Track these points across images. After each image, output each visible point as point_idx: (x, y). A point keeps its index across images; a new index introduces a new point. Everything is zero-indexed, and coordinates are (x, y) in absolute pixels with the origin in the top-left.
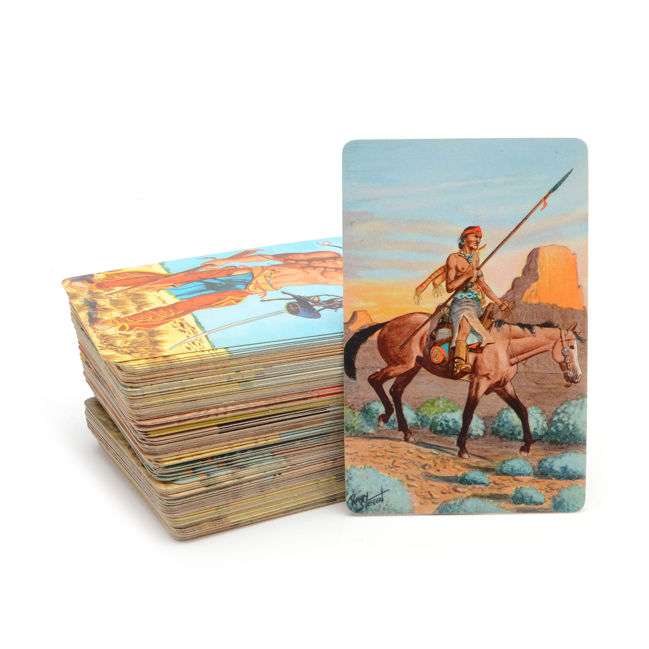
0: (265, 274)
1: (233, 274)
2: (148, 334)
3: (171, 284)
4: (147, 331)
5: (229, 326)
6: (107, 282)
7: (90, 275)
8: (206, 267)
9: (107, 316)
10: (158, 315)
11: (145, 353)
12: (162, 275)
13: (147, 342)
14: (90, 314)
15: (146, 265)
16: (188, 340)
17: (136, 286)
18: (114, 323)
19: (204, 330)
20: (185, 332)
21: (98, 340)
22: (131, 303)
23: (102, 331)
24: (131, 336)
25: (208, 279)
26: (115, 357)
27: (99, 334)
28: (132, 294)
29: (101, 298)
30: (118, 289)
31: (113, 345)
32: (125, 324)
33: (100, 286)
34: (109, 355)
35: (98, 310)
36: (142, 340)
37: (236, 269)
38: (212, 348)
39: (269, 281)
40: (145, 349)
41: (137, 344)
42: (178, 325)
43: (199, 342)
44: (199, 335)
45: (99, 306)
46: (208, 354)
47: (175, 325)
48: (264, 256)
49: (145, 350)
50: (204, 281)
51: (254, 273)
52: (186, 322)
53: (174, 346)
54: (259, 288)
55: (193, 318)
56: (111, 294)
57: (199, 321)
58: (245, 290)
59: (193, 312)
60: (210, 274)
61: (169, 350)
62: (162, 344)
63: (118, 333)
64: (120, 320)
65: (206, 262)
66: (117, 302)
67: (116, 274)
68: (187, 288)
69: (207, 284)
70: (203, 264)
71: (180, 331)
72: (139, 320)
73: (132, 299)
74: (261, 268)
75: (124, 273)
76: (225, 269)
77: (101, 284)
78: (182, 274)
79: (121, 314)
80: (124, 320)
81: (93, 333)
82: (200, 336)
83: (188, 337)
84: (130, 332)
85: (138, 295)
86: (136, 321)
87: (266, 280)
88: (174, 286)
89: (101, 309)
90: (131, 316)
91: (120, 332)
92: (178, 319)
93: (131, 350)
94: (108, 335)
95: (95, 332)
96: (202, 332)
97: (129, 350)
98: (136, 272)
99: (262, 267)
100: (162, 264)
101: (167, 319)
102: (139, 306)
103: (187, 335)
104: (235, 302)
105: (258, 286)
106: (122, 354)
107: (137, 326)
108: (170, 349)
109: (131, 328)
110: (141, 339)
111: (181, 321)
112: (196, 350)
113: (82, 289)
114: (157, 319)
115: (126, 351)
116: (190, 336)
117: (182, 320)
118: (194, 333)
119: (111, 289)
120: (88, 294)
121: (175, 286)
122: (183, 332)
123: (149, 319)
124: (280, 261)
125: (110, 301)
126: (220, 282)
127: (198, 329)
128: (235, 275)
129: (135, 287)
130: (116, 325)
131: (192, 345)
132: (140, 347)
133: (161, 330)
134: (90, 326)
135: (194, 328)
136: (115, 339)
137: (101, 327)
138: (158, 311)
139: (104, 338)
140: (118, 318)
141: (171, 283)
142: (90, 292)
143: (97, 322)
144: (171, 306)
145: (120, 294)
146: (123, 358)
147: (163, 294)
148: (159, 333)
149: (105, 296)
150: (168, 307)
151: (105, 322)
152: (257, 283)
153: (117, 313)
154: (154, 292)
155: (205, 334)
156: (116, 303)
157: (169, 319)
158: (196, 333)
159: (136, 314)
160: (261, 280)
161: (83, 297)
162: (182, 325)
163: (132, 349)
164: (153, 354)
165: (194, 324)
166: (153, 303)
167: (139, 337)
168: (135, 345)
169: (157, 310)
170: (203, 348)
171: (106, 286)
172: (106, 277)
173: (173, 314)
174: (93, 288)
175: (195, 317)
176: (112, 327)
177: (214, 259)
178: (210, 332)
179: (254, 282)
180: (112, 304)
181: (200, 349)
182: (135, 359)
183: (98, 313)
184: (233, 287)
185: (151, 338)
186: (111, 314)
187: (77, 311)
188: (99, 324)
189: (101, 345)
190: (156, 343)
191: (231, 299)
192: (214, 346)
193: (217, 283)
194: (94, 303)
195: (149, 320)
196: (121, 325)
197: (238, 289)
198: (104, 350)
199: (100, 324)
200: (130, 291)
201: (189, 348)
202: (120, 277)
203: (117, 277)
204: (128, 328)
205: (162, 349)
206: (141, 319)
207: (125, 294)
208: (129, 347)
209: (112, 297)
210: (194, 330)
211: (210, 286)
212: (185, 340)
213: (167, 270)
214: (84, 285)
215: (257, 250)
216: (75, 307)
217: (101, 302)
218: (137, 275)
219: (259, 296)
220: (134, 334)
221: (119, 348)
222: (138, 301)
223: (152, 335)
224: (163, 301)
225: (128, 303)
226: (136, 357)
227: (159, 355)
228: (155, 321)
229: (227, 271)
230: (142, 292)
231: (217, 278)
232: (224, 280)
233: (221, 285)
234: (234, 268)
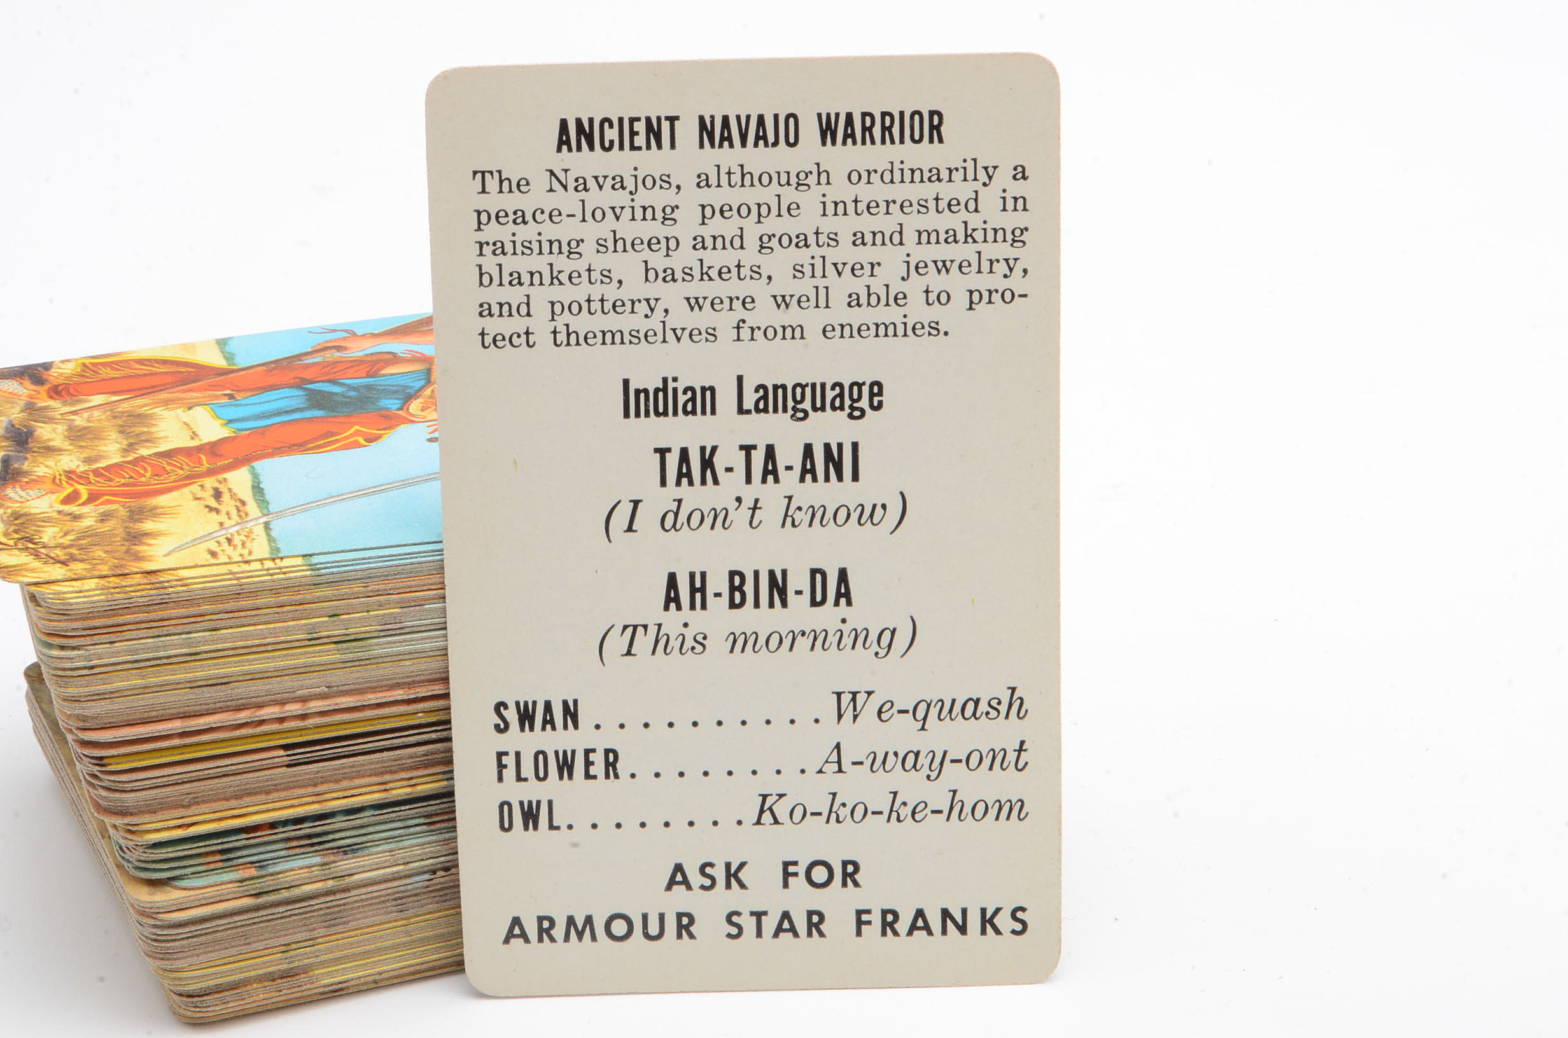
2: (128, 514)
3: (227, 392)
4: (129, 507)
6: (77, 384)
8: (322, 354)
9: (47, 466)
10: (168, 468)
11: (103, 562)
12: (212, 369)
13: (116, 535)
14: (7, 461)
15: (182, 345)
16: (219, 534)
17: (143, 395)
18: (56, 484)
19: (267, 508)
20: (218, 512)
21: (2, 525)
22: (114, 435)
23: (19, 505)
24: (84, 518)
25: (319, 382)
26: (26, 570)
29: (51, 420)
30: (97, 399)
32: (82, 488)
34: (13, 564)
36: (106, 529)
37: (394, 359)
38: (272, 553)
40: (106, 552)
41: (90, 539)
42: (208, 494)
43: (245, 539)
44: (252, 520)
46: (257, 571)
47: (200, 494)
49: (105, 555)
50: (308, 386)
51: (433, 370)
52: (232, 487)
53: (180, 548)
55: (249, 477)
56: (75, 411)
57: (261, 485)
58: (400, 412)
59: (255, 464)
60: (326, 369)
61: (165, 556)
62: (153, 541)
63: (56, 509)
64: (73, 477)
65: (326, 342)
66: (83, 432)
67: (105, 365)
69: (312, 394)
70: (319, 344)
71: (207, 509)
72: (118, 479)
73: (121, 426)
75: (126, 361)
76: (369, 359)
78: (261, 368)
79: (80, 463)
80: (83, 478)
82: (252, 523)
83: (221, 524)
84: (86, 509)
85: (139, 416)
86: (110, 480)
88: (231, 397)
89: (39, 448)
90: (103, 468)
91: (62, 507)
92: (214, 478)
93: (71, 554)
94: (30, 514)
96: (261, 515)
97: (66, 555)
98: (156, 360)
100: (222, 343)
101: (188, 477)
102: (131, 445)
103: (222, 521)
104: (366, 440)
105: (432, 402)
106: (46, 563)
107: (107, 495)
108: (168, 554)
109: (93, 498)
111: (217, 485)
112: (230, 558)
113: (13, 398)
114: (162, 478)
115: (58, 556)
116: (228, 523)
117: (220, 482)
118: (240, 516)
119: (80, 401)
120: (22, 411)
121: (234, 398)
122: (214, 513)
123: (144, 476)
125: (67, 430)
126: (344, 389)
127: (252, 508)
128: (386, 375)
129: (137, 396)
130: (58, 488)
131: (225, 545)
132: (96, 548)
133: (162, 504)
135: (243, 503)
136: (44, 524)
137: (20, 492)
138: (171, 457)
139: (17, 522)
140: (69, 473)
141: (227, 389)
143: (17, 481)
144: (207, 447)
146: (43, 572)
147: (200, 415)
148: (154, 513)
149: (60, 417)
150: (200, 449)
151: (34, 482)
152: (433, 395)
153: (74, 459)
154: (180, 411)
155: (265, 519)
156: (79, 434)
157: (191, 478)
158: (244, 515)
159: (116, 464)
161: (8, 416)
162: (218, 495)
163: (74, 551)
164: (122, 566)
165: (246, 493)
166: (167, 438)
167: (102, 521)
168: (84, 542)
169: (169, 454)
170: (250, 553)
171: (73, 392)
172: (79, 370)
173: (205, 467)
174: (39, 396)
175: (255, 476)
176: (46, 494)
177: (348, 335)
178: (280, 514)
179: (428, 392)
180: (68, 438)
181: (241, 555)
182: (74, 576)
183: (26, 458)
184: (373, 403)
185: (132, 525)
188: (17, 487)
189: (4, 540)
190: (136, 538)
191: (358, 433)
192: (278, 550)
193: (336, 394)
194: (26, 433)
195: (143, 479)
196: (71, 489)
197: (381, 409)
198: (6, 552)
199: (21, 486)
200: (125, 406)
201: (214, 554)
202: (111, 372)
203: (105, 372)
204: (84, 496)
205: (148, 554)
206: (125, 478)
208: (69, 546)
209: (74, 420)
210: (241, 508)
211: (318, 400)
212: (212, 533)
213: (229, 357)
214: (21, 388)
217: (45, 432)
218: (154, 366)
219: (428, 426)
220: (93, 514)
221: (44, 547)
222: (133, 432)
223: (137, 517)
224: (191, 434)
225: (109, 435)
226: (76, 572)
227: (137, 567)
228: (156, 482)
229: (370, 364)
230: (151, 409)
231: (340, 381)
232: (355, 386)
233: (344, 397)
234: (391, 356)
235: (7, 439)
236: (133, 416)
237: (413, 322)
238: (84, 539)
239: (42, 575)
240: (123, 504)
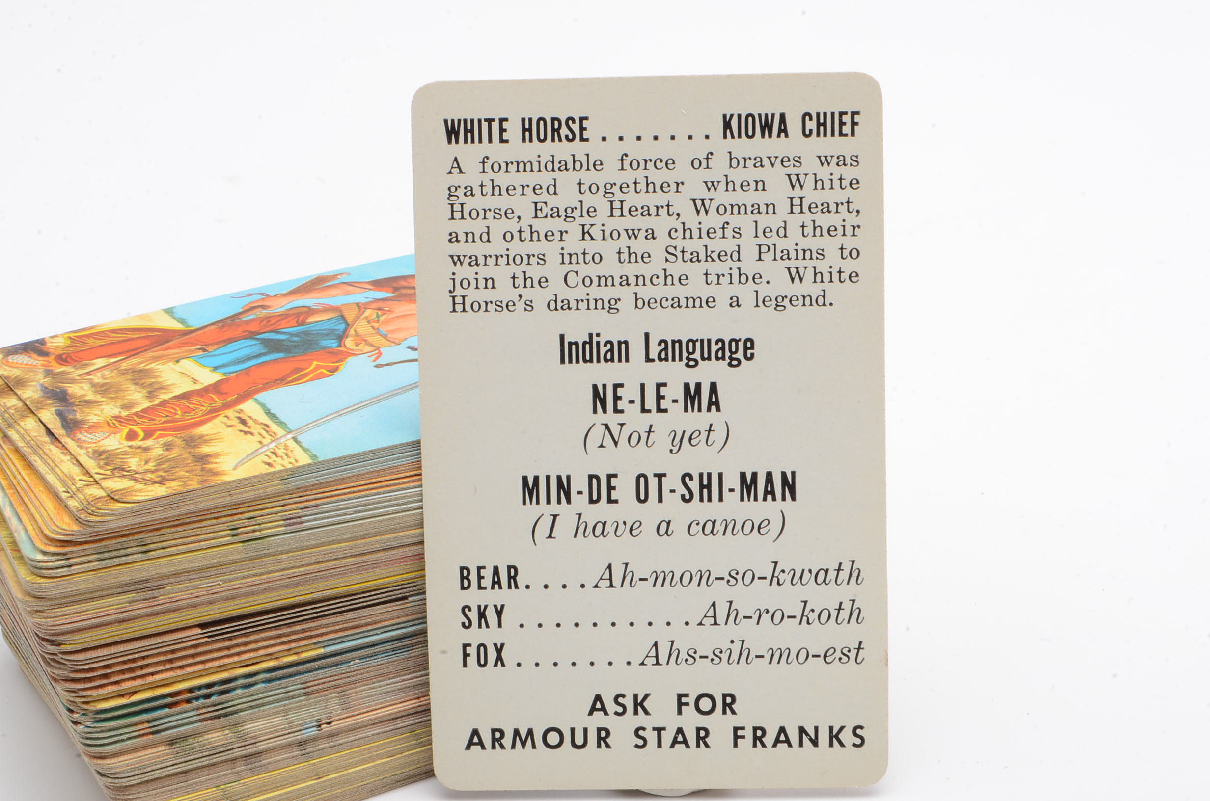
0: (366, 318)
1: (308, 321)
2: (184, 443)
3: (199, 347)
4: (181, 437)
5: (332, 417)
6: (74, 352)
7: (38, 341)
8: (253, 312)
9: (96, 415)
10: (192, 406)
12: (175, 331)
13: (186, 459)
14: (60, 414)
15: (140, 316)
16: (264, 449)
17: (133, 355)
18: (113, 427)
19: (287, 427)
20: (252, 434)
21: (92, 461)
22: (133, 387)
23: (94, 445)
24: (152, 449)
25: (264, 333)
26: (135, 491)
27: (90, 450)
28: (130, 371)
29: (73, 381)
30: (100, 362)
31: (123, 470)
32: (135, 428)
33: (62, 359)
34: (122, 488)
35: (72, 404)
36: (175, 455)
37: (310, 311)
38: (312, 459)
39: (378, 329)
40: (187, 472)
41: (168, 464)
42: (235, 422)
43: (285, 451)
44: (281, 437)
45: (73, 396)
47: (230, 423)
48: (352, 284)
49: (187, 474)
50: (258, 337)
51: (346, 316)
52: (250, 415)
53: (241, 463)
54: (364, 343)
55: (258, 407)
56: (88, 372)
57: (272, 412)
58: (340, 349)
59: (256, 396)
60: (265, 322)
61: (233, 470)
62: (217, 460)
63: (126, 445)
64: (122, 420)
65: (250, 303)
66: (105, 387)
67: (87, 336)
68: (230, 353)
69: (265, 342)
70: (246, 305)
71: (242, 433)
72: (159, 419)
73: (133, 380)
74: (355, 305)
75: (103, 332)
76: (291, 312)
77: (64, 357)
78: (213, 327)
79: (120, 410)
80: (128, 420)
81: (78, 449)
82: (283, 440)
83: (261, 442)
84: (149, 443)
85: (141, 371)
86: (153, 420)
87: (373, 327)
88: (204, 350)
89: (79, 402)
90: (141, 411)
91: (130, 443)
92: (232, 410)
93: (161, 476)
94: (108, 451)
95: (81, 447)
96: (285, 433)
97: (158, 477)
98: (125, 329)
99: (358, 305)
100: (169, 311)
101: (211, 412)
102: (150, 392)
103: (260, 440)
104: (328, 371)
105: (360, 340)
106: (146, 484)
107: (158, 430)
108: (235, 468)
109: (148, 434)
110: (174, 453)
111: (238, 415)
113: (30, 368)
114: (191, 414)
115: (152, 479)
116: (265, 442)
117: (240, 413)
118: (271, 435)
119: (87, 365)
120: (45, 377)
121: (207, 351)
122: (249, 435)
123: (176, 414)
124: (387, 292)
125: (92, 387)
126: (287, 336)
127: (274, 427)
128: (312, 323)
129: (130, 357)
130: (117, 430)
131: (274, 457)
132: (177, 469)
133: (205, 433)
134: (68, 436)
135: (267, 426)
136: (124, 456)
137: (89, 436)
138: (188, 399)
139: (102, 457)
140: (117, 418)
141: (197, 344)
142: (49, 373)
143: (80, 428)
144: (211, 388)
145: (107, 373)
146: (149, 491)
147: (187, 365)
148: (204, 440)
149: (78, 378)
150: (206, 390)
151: (94, 427)
152: (357, 334)
153: (112, 407)
154: (171, 364)
155: (290, 436)
156: (103, 389)
157: (214, 413)
158: (273, 434)
159: (149, 407)
160: (362, 327)
161: (38, 382)
162: (243, 422)
163: (162, 473)
164: (205, 481)
165: (265, 419)
166: (174, 384)
167: (168, 450)
168: (165, 466)
169: (185, 396)
170: (296, 461)
171: (76, 359)
172: (69, 342)
173: (219, 403)
174: (50, 364)
175: (263, 406)
176: (110, 434)
177: (264, 297)
178: (300, 430)
179: (352, 332)
180: (97, 392)
181: (290, 463)
183: (75, 411)
184: (316, 344)
185: (193, 451)
186: (102, 410)
187: (33, 409)
188: (83, 432)
189: (102, 471)
190: (204, 459)
191: (318, 367)
193: (283, 340)
194: (61, 392)
195: (178, 416)
196: (126, 431)
197: (325, 348)
198: (110, 480)
199: (86, 431)
200: (124, 365)
201: (269, 464)
202: (97, 341)
203: (91, 342)
204: (142, 435)
205: (219, 469)
206: (163, 417)
207: (116, 371)
208: (156, 471)
210: (268, 429)
211: (272, 346)
212: (258, 449)
213: (182, 321)
214: (33, 360)
215: (338, 275)
216: (28, 403)
217: (75, 390)
218: (126, 334)
219: (369, 357)
220: (157, 446)
221: (137, 473)
222: (145, 383)
223: (192, 444)
224: (192, 380)
225: (128, 387)
226: (175, 488)
227: (218, 480)
228: (189, 417)
229: (295, 316)
230: (147, 365)
231: (280, 330)
232: (294, 333)
233: (291, 341)
234: (305, 309)
235: (49, 398)
236: (137, 371)
237: (307, 283)
238: (164, 464)
239: (149, 494)
240: (176, 436)
